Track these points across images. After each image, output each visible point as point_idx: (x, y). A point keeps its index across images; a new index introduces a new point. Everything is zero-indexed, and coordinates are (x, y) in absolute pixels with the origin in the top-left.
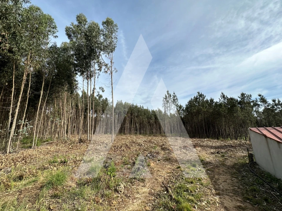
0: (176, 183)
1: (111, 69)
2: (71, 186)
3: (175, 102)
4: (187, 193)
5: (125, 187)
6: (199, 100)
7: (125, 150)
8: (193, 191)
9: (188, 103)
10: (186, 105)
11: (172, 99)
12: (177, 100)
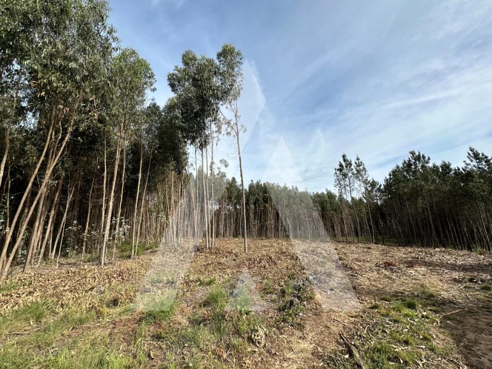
0: (369, 339)
1: (236, 129)
2: (180, 324)
3: (361, 175)
4: (397, 364)
5: (266, 336)
7: (267, 266)
8: (411, 362)
9: (390, 175)
11: (354, 170)
12: (364, 172)
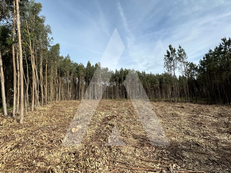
3: (182, 58)
6: (225, 49)
9: (204, 58)
10: (201, 62)
11: (177, 55)
12: (184, 55)
